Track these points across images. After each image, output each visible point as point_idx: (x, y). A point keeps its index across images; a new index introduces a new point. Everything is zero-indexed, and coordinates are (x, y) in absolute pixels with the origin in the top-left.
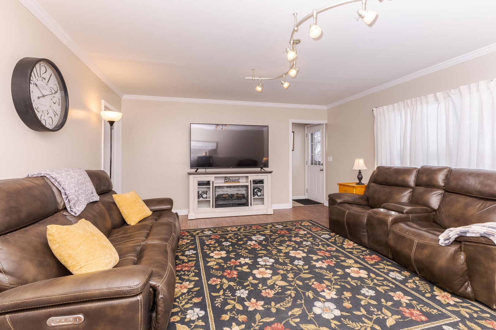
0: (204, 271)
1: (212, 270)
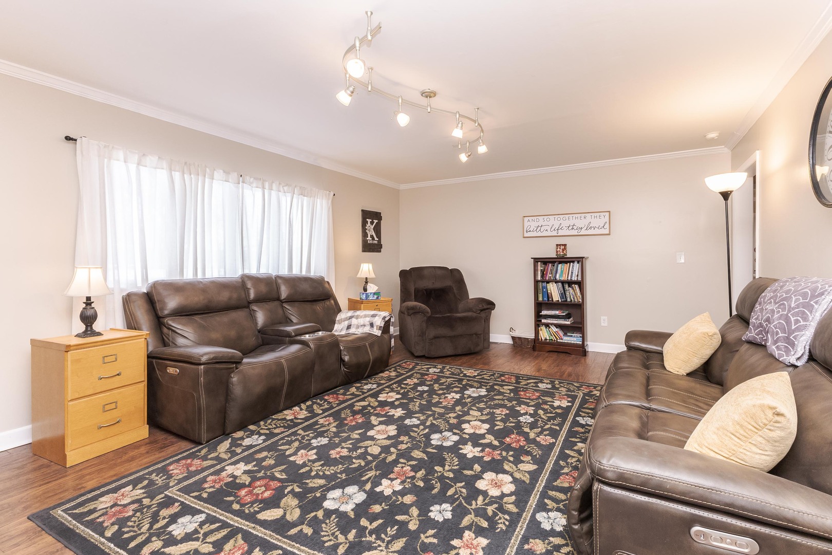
0: (550, 458)
1: (536, 455)
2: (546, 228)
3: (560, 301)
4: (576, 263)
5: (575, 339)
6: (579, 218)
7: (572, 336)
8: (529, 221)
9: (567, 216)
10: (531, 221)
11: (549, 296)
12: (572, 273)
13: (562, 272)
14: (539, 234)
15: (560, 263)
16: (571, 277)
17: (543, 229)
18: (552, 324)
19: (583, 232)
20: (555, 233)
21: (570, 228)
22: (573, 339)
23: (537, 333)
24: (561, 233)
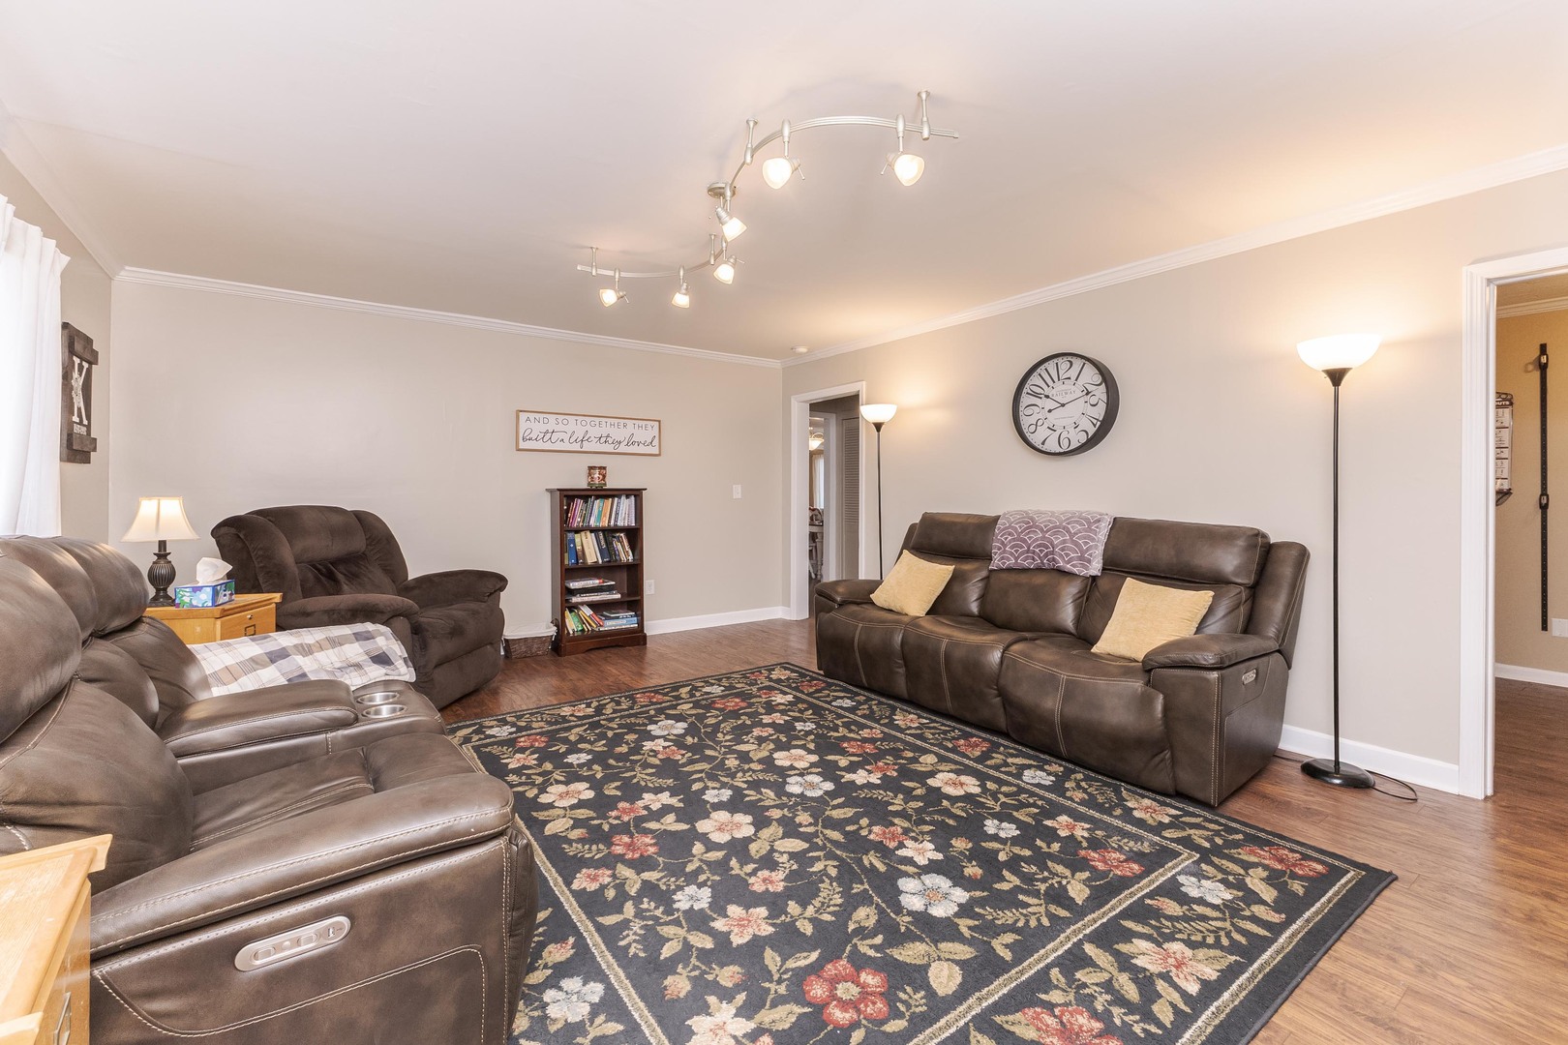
2: (561, 436)
3: (600, 561)
4: (623, 498)
5: (625, 621)
6: (616, 425)
7: (618, 618)
8: (528, 419)
9: (597, 420)
10: (532, 420)
11: (580, 555)
12: (617, 514)
13: (600, 513)
14: (548, 446)
15: (598, 497)
16: (616, 521)
17: (555, 437)
18: (582, 604)
19: (622, 448)
20: (576, 447)
21: (603, 440)
22: (624, 621)
23: (560, 625)
24: (587, 447)
